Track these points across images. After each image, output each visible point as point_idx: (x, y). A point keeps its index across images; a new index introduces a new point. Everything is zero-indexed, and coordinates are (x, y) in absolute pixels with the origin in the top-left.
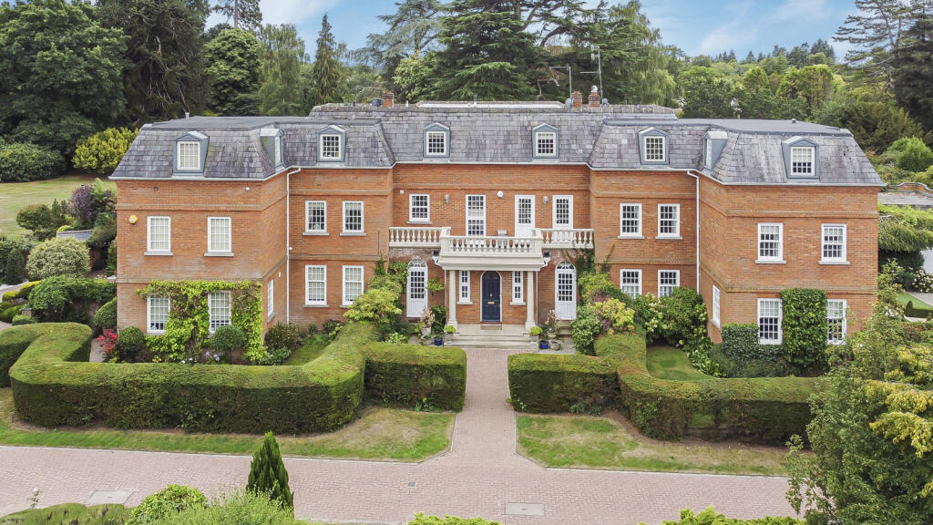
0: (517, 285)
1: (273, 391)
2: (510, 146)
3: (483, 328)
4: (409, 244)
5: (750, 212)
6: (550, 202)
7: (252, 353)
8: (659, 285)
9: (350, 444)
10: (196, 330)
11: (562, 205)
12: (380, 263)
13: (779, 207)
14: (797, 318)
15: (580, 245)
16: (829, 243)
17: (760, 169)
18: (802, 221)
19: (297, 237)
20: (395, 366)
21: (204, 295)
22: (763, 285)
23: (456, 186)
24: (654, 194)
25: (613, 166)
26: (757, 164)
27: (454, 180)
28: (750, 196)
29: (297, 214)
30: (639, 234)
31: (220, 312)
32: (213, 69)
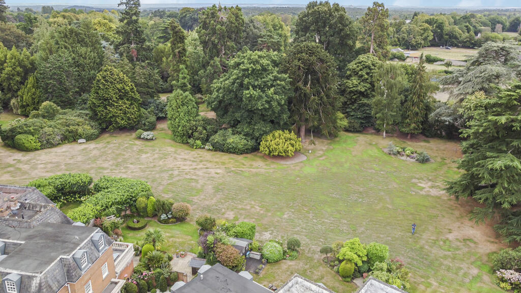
32: (350, 83)
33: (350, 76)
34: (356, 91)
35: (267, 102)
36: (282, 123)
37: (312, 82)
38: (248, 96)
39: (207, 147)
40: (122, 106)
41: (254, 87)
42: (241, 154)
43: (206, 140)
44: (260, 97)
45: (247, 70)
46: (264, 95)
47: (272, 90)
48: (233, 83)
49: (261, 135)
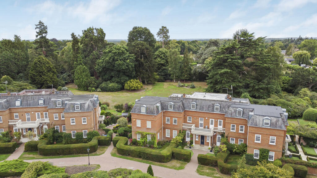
0: (208, 138)
1: (155, 155)
2: (209, 108)
3: (200, 146)
4: (186, 127)
5: (254, 132)
6: (217, 121)
7: (155, 146)
8: (239, 142)
9: (168, 166)
10: (145, 141)
11: (220, 122)
12: (180, 131)
13: (260, 131)
14: (262, 155)
15: (222, 131)
16: (272, 140)
17: (257, 123)
18: (265, 135)
19: (164, 123)
20: (177, 153)
21: (146, 135)
22: (255, 147)
23: (197, 116)
24: (239, 123)
25: (230, 116)
26: (256, 122)
27: (197, 114)
28: (254, 129)
29: (164, 119)
30: (235, 131)
31: (149, 138)
32: (157, 60)
33: (156, 58)
34: (160, 64)
35: (127, 66)
36: (133, 76)
37: (144, 58)
38: (118, 63)
39: (98, 90)
40: (50, 75)
41: (120, 60)
42: (116, 91)
43: (96, 88)
44: (123, 64)
45: (116, 53)
46: (125, 63)
47: (128, 60)
48: (110, 59)
49: (125, 82)
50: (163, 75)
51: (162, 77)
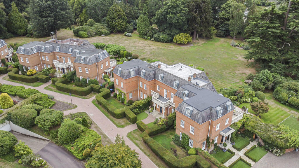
3: (159, 113)
5: (180, 117)
7: (125, 103)
9: (116, 121)
12: (148, 96)
13: (184, 118)
17: (182, 110)
18: (187, 123)
19: (139, 86)
21: (122, 92)
22: (181, 130)
25: (178, 96)
27: (163, 86)
29: (139, 83)
31: (123, 96)
34: (223, 18)
35: (177, 20)
37: (199, 12)
38: (169, 17)
39: (152, 39)
40: (119, 21)
41: (172, 13)
42: (166, 43)
43: (151, 37)
44: (174, 18)
45: (170, 6)
46: (176, 17)
48: (164, 11)
49: (174, 35)
50: (224, 31)
51: (222, 32)
